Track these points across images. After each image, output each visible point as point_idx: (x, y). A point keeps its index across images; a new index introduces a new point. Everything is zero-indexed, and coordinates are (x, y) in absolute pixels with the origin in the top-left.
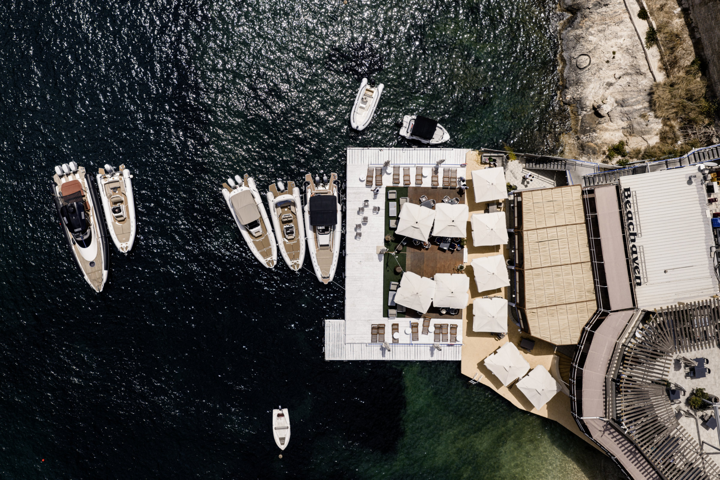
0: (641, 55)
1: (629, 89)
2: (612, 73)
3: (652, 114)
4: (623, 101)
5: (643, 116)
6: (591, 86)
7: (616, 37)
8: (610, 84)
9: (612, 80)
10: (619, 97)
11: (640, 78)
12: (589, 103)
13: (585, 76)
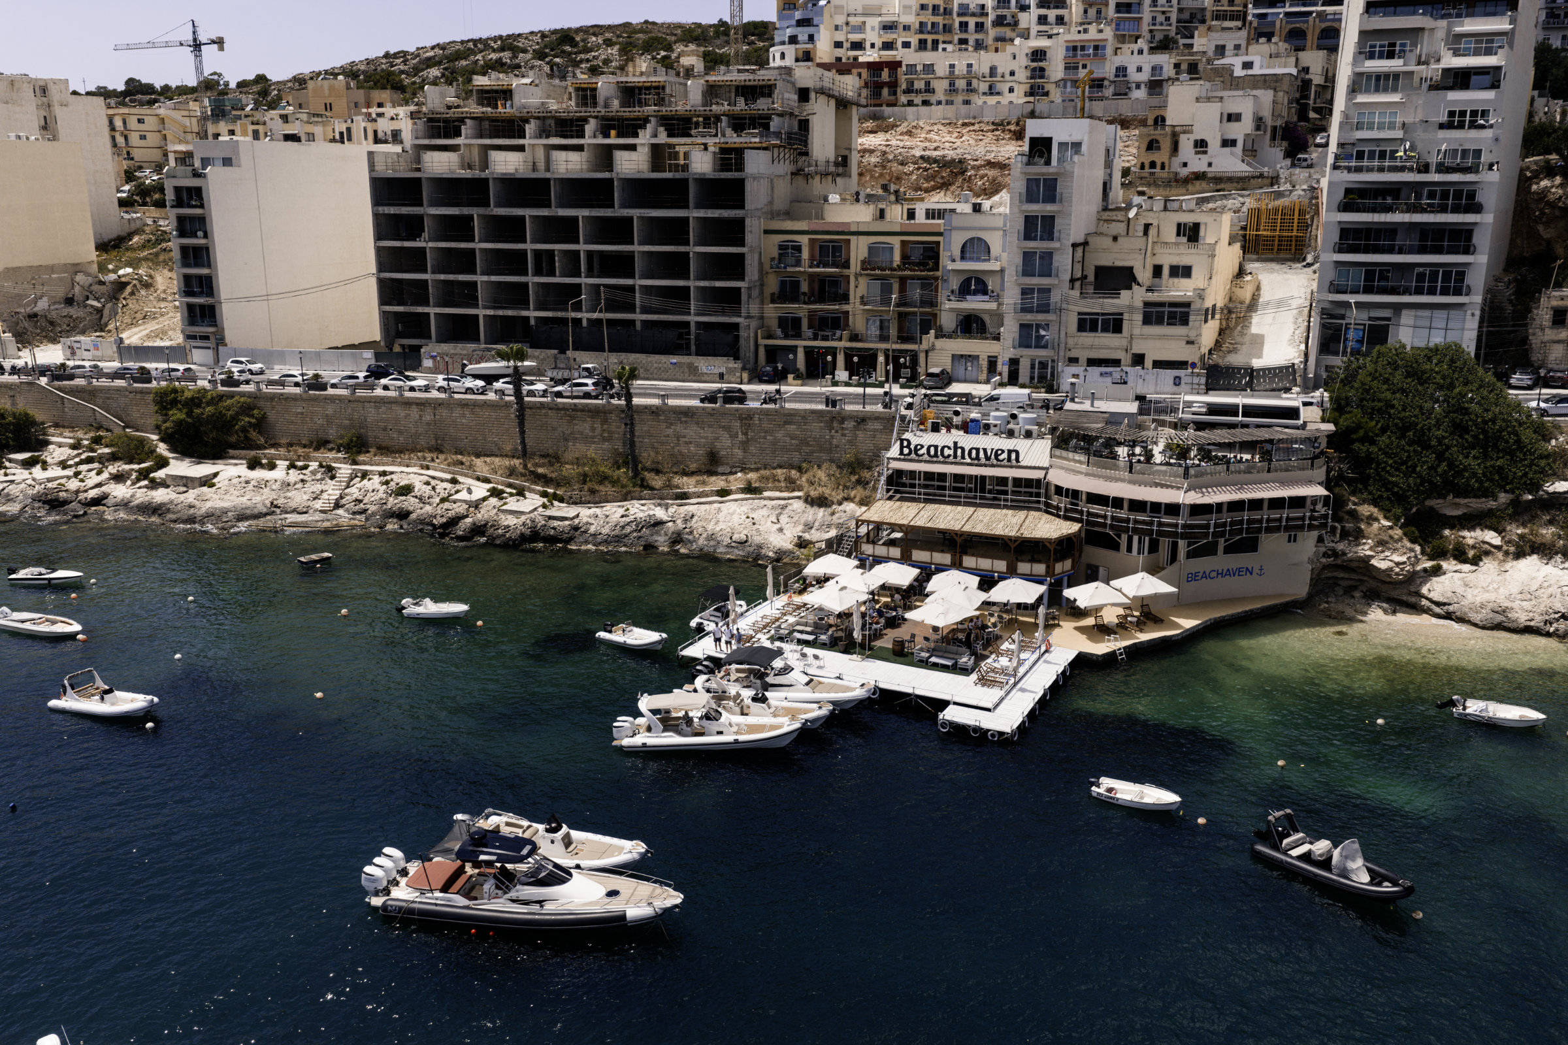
0: (766, 502)
1: (796, 518)
2: (769, 523)
3: (834, 507)
4: (806, 525)
5: (833, 514)
6: (771, 539)
7: (732, 514)
8: (781, 530)
9: (778, 526)
10: (801, 527)
11: (790, 508)
12: (789, 546)
13: (757, 539)
